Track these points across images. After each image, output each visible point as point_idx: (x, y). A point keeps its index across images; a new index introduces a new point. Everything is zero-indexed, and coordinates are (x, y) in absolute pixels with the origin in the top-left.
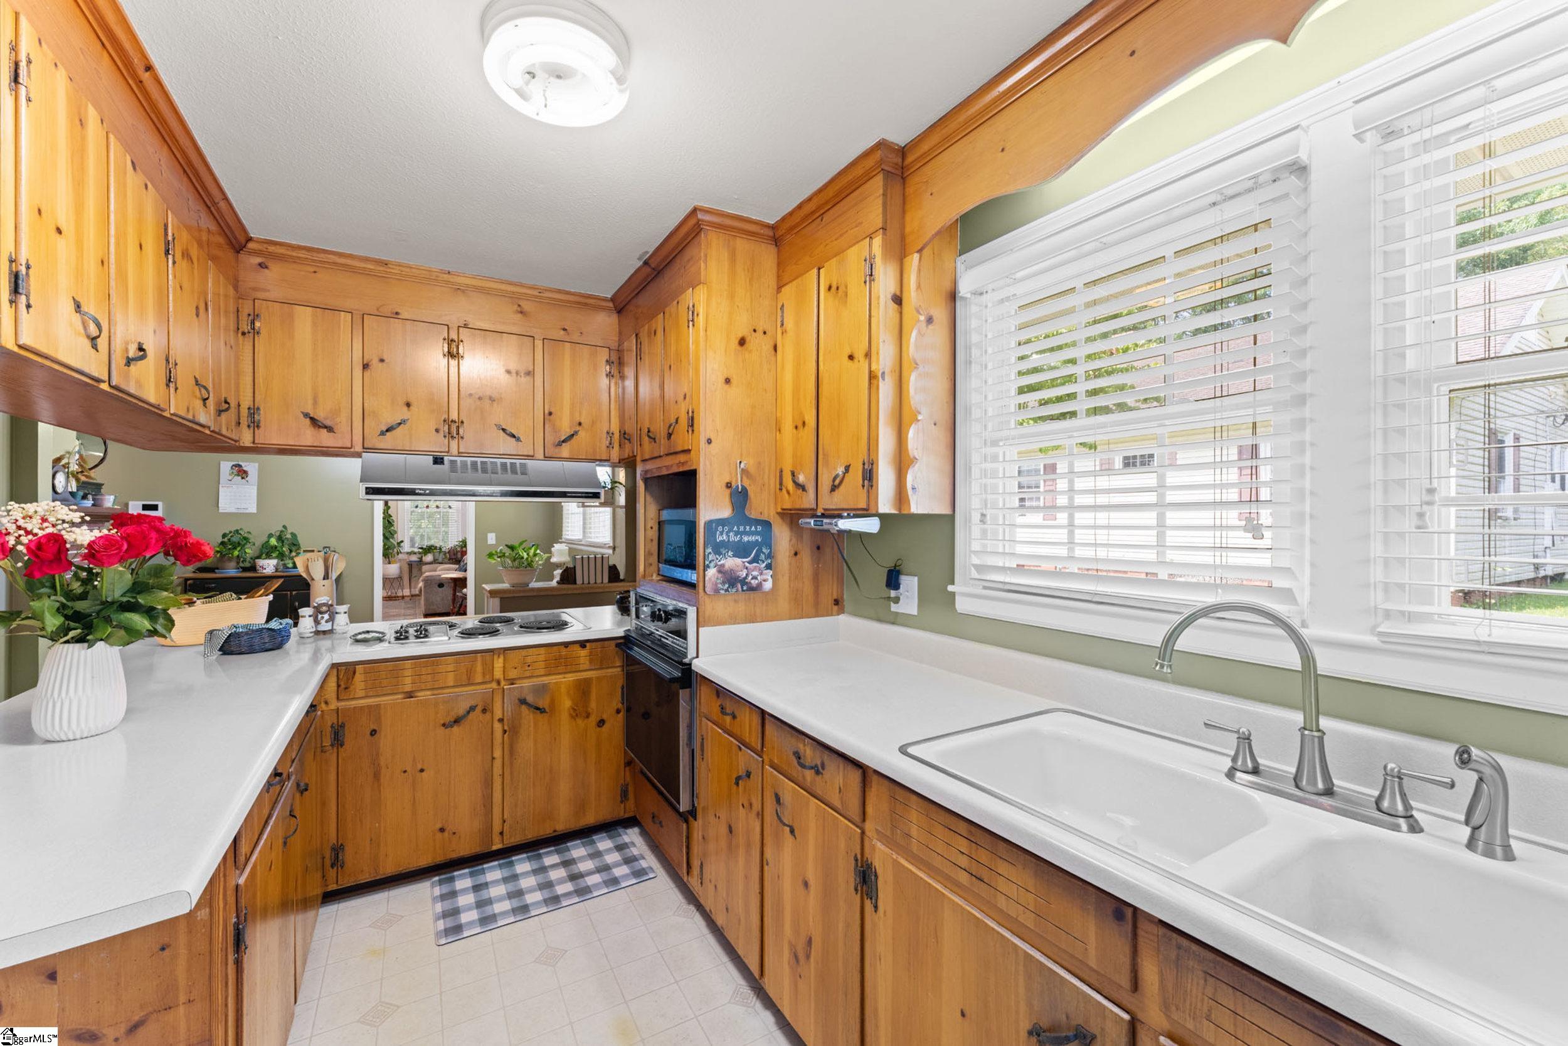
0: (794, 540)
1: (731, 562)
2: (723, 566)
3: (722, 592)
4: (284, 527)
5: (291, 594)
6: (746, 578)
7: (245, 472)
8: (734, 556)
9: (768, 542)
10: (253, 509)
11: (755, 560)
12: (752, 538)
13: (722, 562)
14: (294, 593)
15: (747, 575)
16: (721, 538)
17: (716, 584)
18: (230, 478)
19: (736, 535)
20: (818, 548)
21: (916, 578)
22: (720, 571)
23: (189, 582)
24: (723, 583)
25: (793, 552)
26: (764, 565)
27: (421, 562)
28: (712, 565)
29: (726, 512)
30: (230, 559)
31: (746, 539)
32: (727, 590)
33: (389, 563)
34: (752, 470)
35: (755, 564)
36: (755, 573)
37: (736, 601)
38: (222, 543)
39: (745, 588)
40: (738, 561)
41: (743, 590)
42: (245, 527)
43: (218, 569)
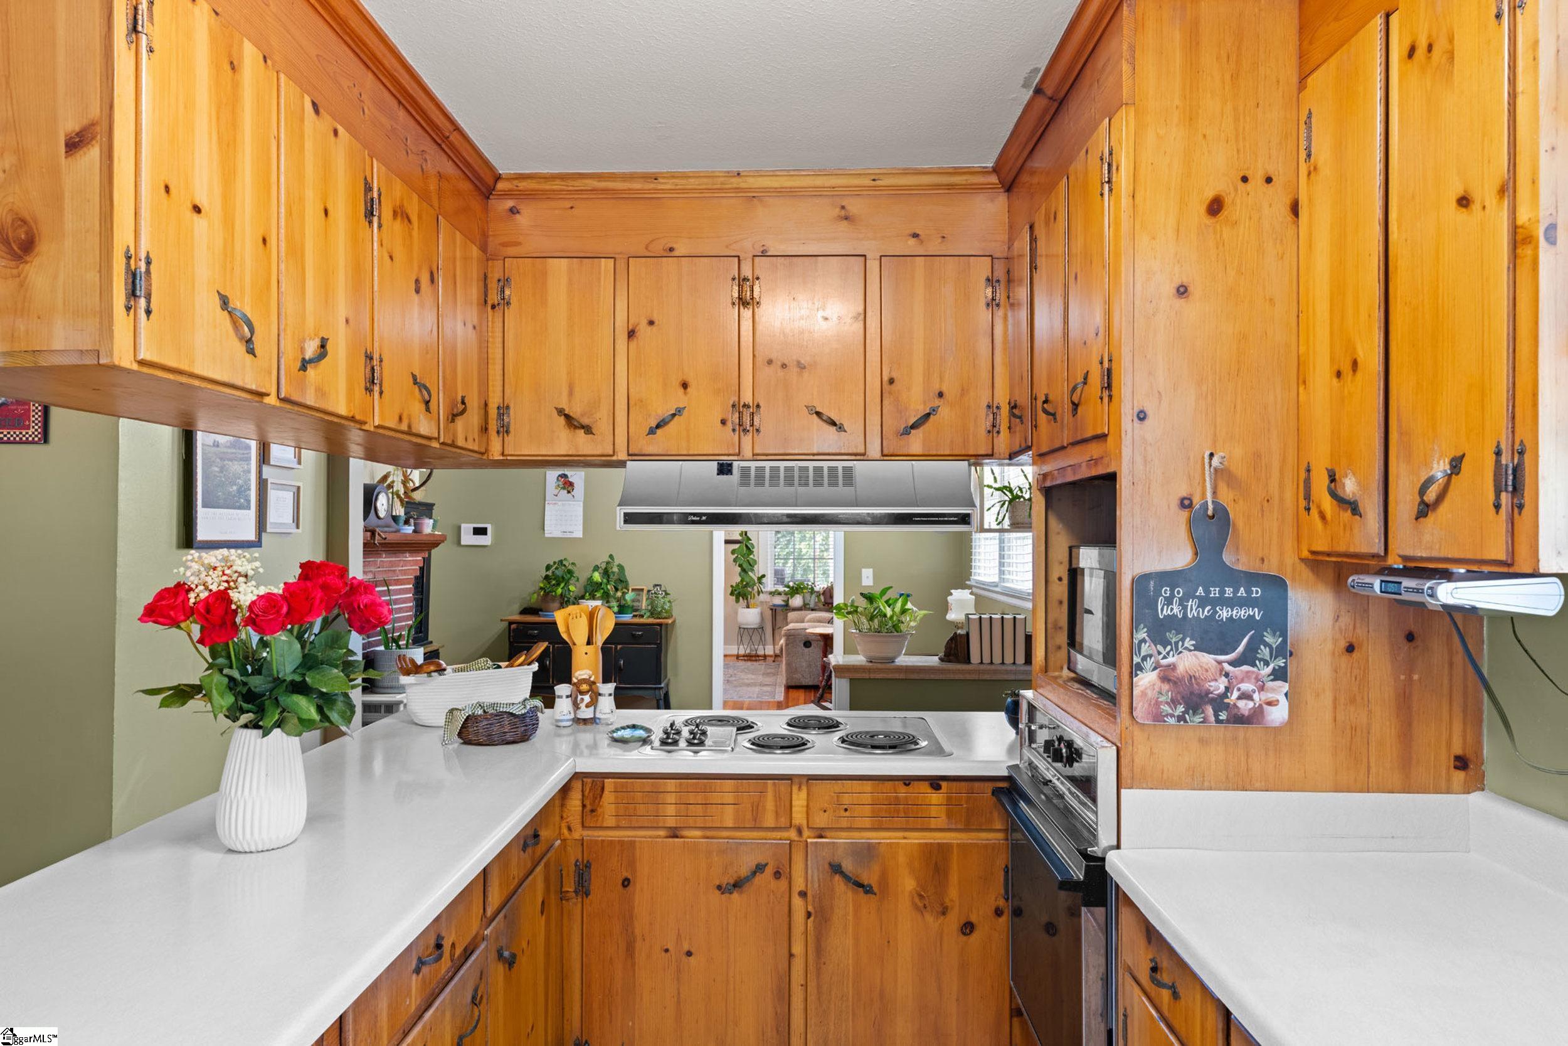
0: (1346, 620)
2: (1172, 667)
3: (1172, 721)
4: (611, 556)
5: (616, 648)
6: (1225, 695)
7: (571, 484)
8: (1197, 648)
9: (1277, 620)
10: (579, 533)
11: (1249, 658)
12: (1242, 613)
13: (1170, 660)
14: (619, 647)
15: (1227, 689)
16: (1167, 612)
17: (1158, 704)
18: (556, 493)
19: (1202, 605)
20: (1410, 637)
22: (1164, 679)
23: (513, 626)
24: (1174, 703)
25: (1343, 644)
26: (1268, 670)
27: (786, 607)
28: (1149, 664)
29: (1181, 558)
30: (554, 599)
31: (1224, 613)
32: (1181, 718)
33: (748, 607)
34: (1239, 469)
35: (1245, 668)
36: (1247, 687)
37: (1202, 741)
38: (547, 578)
39: (1223, 716)
40: (1208, 659)
41: (1218, 721)
42: (570, 556)
43: (541, 610)
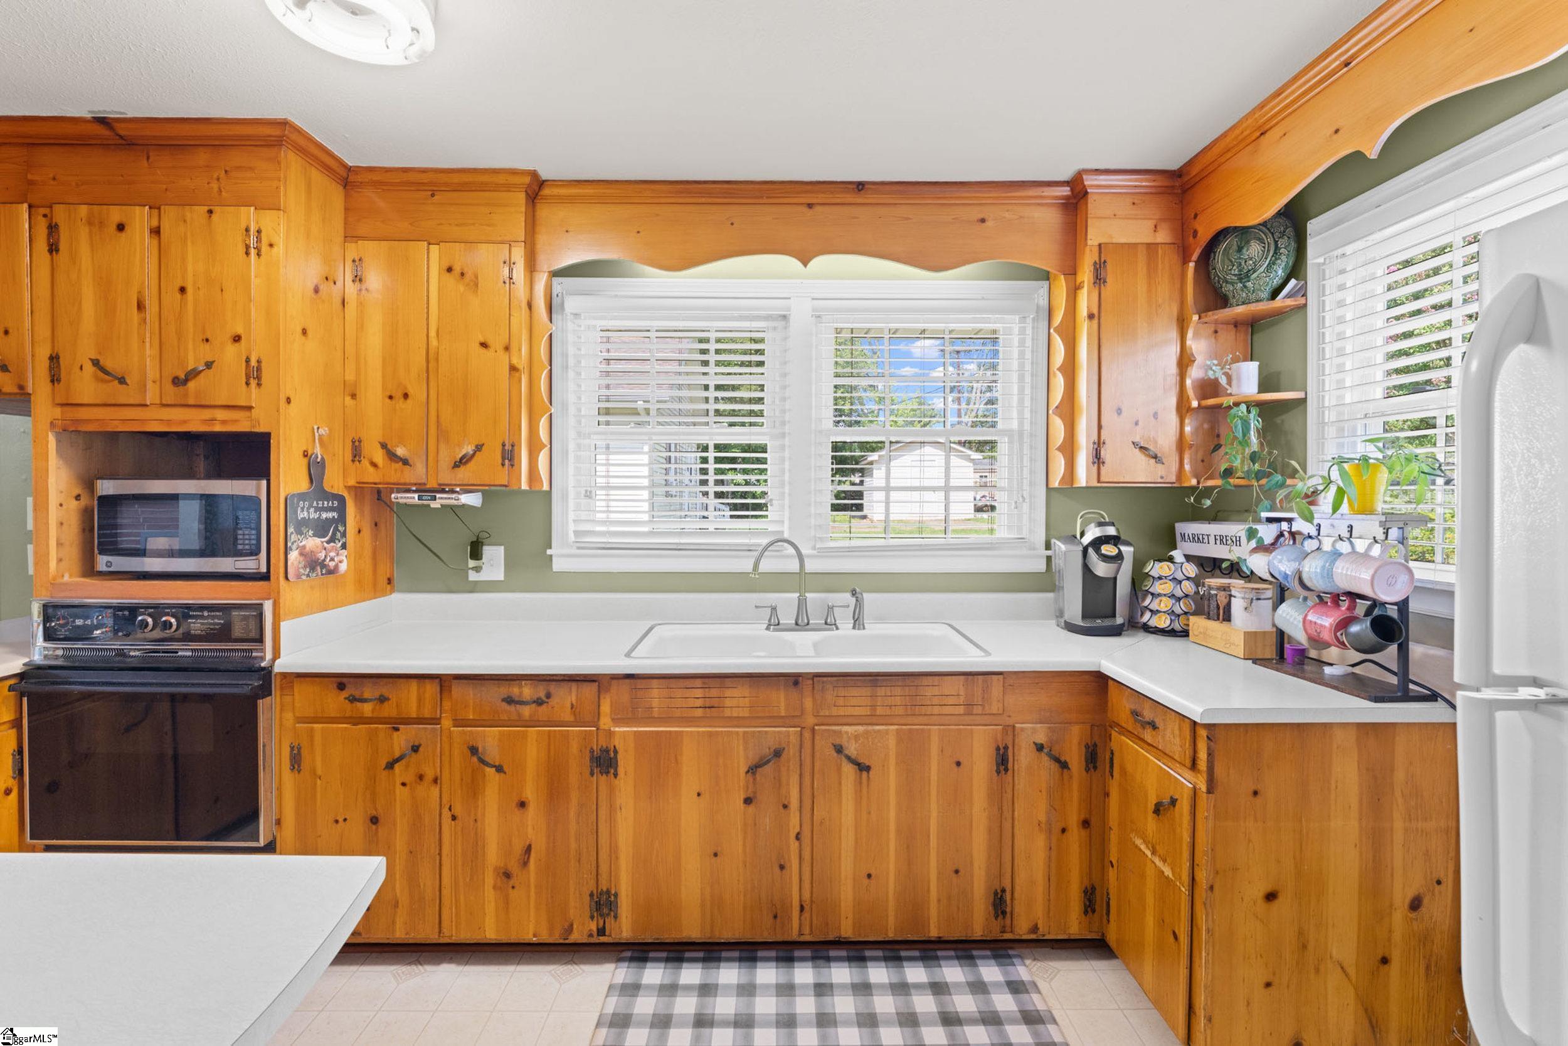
0: (358, 517)
1: (312, 542)
2: (304, 547)
3: (304, 577)
6: (324, 560)
8: (314, 535)
9: (342, 519)
11: (332, 540)
12: (330, 515)
13: (303, 543)
15: (326, 557)
16: (302, 516)
17: (299, 568)
19: (315, 512)
20: (376, 525)
21: (503, 547)
22: (301, 554)
24: (305, 567)
25: (357, 530)
26: (340, 544)
28: (294, 547)
29: (303, 485)
31: (324, 515)
32: (308, 575)
34: (325, 439)
35: (332, 544)
36: (332, 554)
37: (312, 588)
39: (324, 572)
40: (318, 541)
41: (322, 574)
